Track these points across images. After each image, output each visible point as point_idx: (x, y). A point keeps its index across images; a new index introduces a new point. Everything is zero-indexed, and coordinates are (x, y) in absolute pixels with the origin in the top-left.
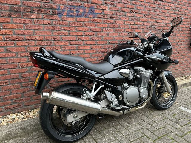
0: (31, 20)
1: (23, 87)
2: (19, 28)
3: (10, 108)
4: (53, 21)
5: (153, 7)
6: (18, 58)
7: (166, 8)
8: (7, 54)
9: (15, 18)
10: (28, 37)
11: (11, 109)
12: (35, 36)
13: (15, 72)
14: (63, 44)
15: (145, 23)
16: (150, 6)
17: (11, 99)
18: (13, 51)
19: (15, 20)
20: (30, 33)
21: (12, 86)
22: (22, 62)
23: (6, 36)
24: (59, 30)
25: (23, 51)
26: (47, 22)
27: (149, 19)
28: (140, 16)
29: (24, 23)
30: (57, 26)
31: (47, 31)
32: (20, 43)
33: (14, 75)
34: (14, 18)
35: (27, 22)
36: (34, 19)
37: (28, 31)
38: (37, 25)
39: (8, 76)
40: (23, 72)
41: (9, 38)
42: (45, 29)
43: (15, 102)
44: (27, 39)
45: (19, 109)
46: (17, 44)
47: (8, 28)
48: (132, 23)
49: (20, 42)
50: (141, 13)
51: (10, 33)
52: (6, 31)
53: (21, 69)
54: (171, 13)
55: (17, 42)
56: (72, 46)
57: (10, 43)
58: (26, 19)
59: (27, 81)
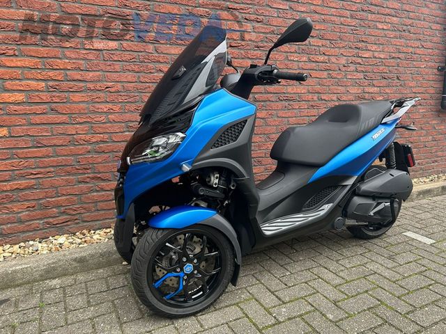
0: (98, 52)
1: (80, 182)
2: (75, 69)
3: (55, 223)
4: (140, 54)
5: (348, 25)
6: (71, 126)
7: (381, 27)
8: (52, 117)
9: (69, 49)
10: (91, 86)
11: (58, 226)
12: (105, 83)
13: (66, 154)
15: (333, 59)
16: (341, 24)
17: (58, 206)
18: (64, 112)
19: (68, 53)
20: (96, 78)
21: (59, 180)
22: (79, 134)
23: (51, 83)
24: (151, 72)
25: (82, 111)
26: (128, 57)
27: (342, 51)
28: (320, 44)
29: (85, 59)
30: (147, 64)
31: (128, 73)
32: (77, 97)
33: (63, 159)
34: (66, 50)
35: (91, 56)
36: (104, 52)
37: (91, 74)
38: (109, 63)
39: (53, 161)
40: (80, 153)
41: (57, 87)
42: (124, 71)
43: (64, 212)
44: (90, 89)
45: (73, 226)
46: (71, 98)
47: (56, 67)
48: (304, 59)
49: (77, 94)
50: (322, 38)
51: (59, 78)
52: (51, 73)
53: (77, 147)
54: (392, 36)
55: (71, 94)
57: (58, 96)
58: (88, 51)
59: (89, 171)
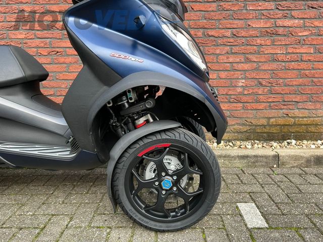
14: (23, 36)
56: (41, 40)
